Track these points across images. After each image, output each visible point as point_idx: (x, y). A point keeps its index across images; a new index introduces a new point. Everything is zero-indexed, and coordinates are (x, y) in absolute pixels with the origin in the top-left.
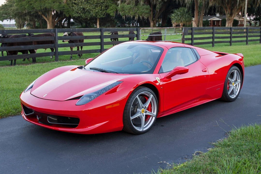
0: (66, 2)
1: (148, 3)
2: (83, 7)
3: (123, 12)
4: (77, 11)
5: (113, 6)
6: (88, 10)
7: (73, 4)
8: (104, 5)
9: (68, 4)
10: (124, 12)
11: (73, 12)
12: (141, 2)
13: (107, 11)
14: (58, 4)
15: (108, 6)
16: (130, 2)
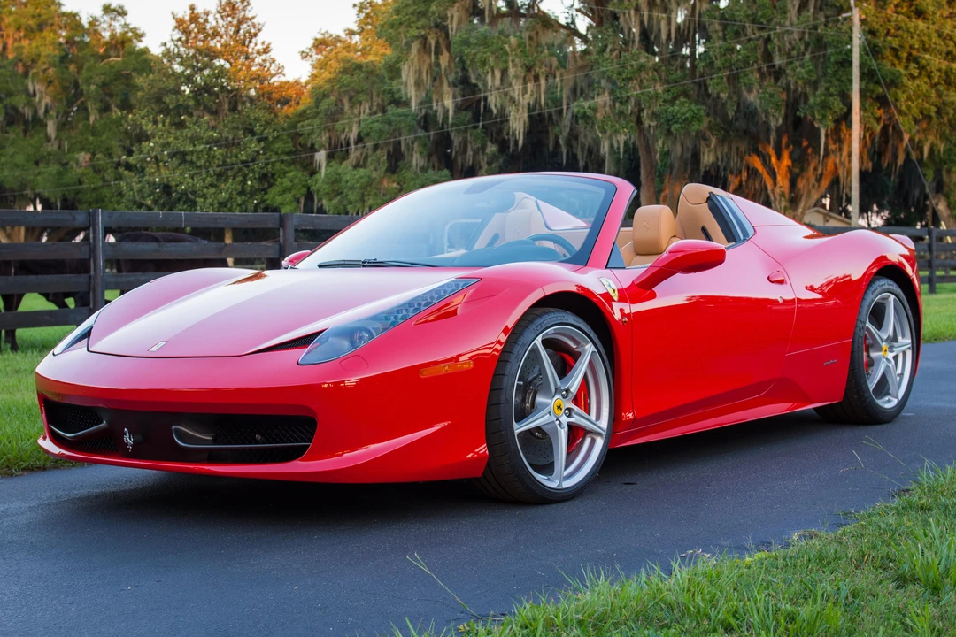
0: (91, 160)
1: (440, 161)
2: (165, 181)
3: (335, 201)
4: (137, 198)
5: (295, 177)
6: (184, 193)
7: (121, 169)
8: (253, 171)
9: (97, 170)
10: (339, 197)
11: (119, 203)
12: (412, 156)
13: (266, 197)
14: (54, 168)
15: (273, 175)
16: (367, 157)
